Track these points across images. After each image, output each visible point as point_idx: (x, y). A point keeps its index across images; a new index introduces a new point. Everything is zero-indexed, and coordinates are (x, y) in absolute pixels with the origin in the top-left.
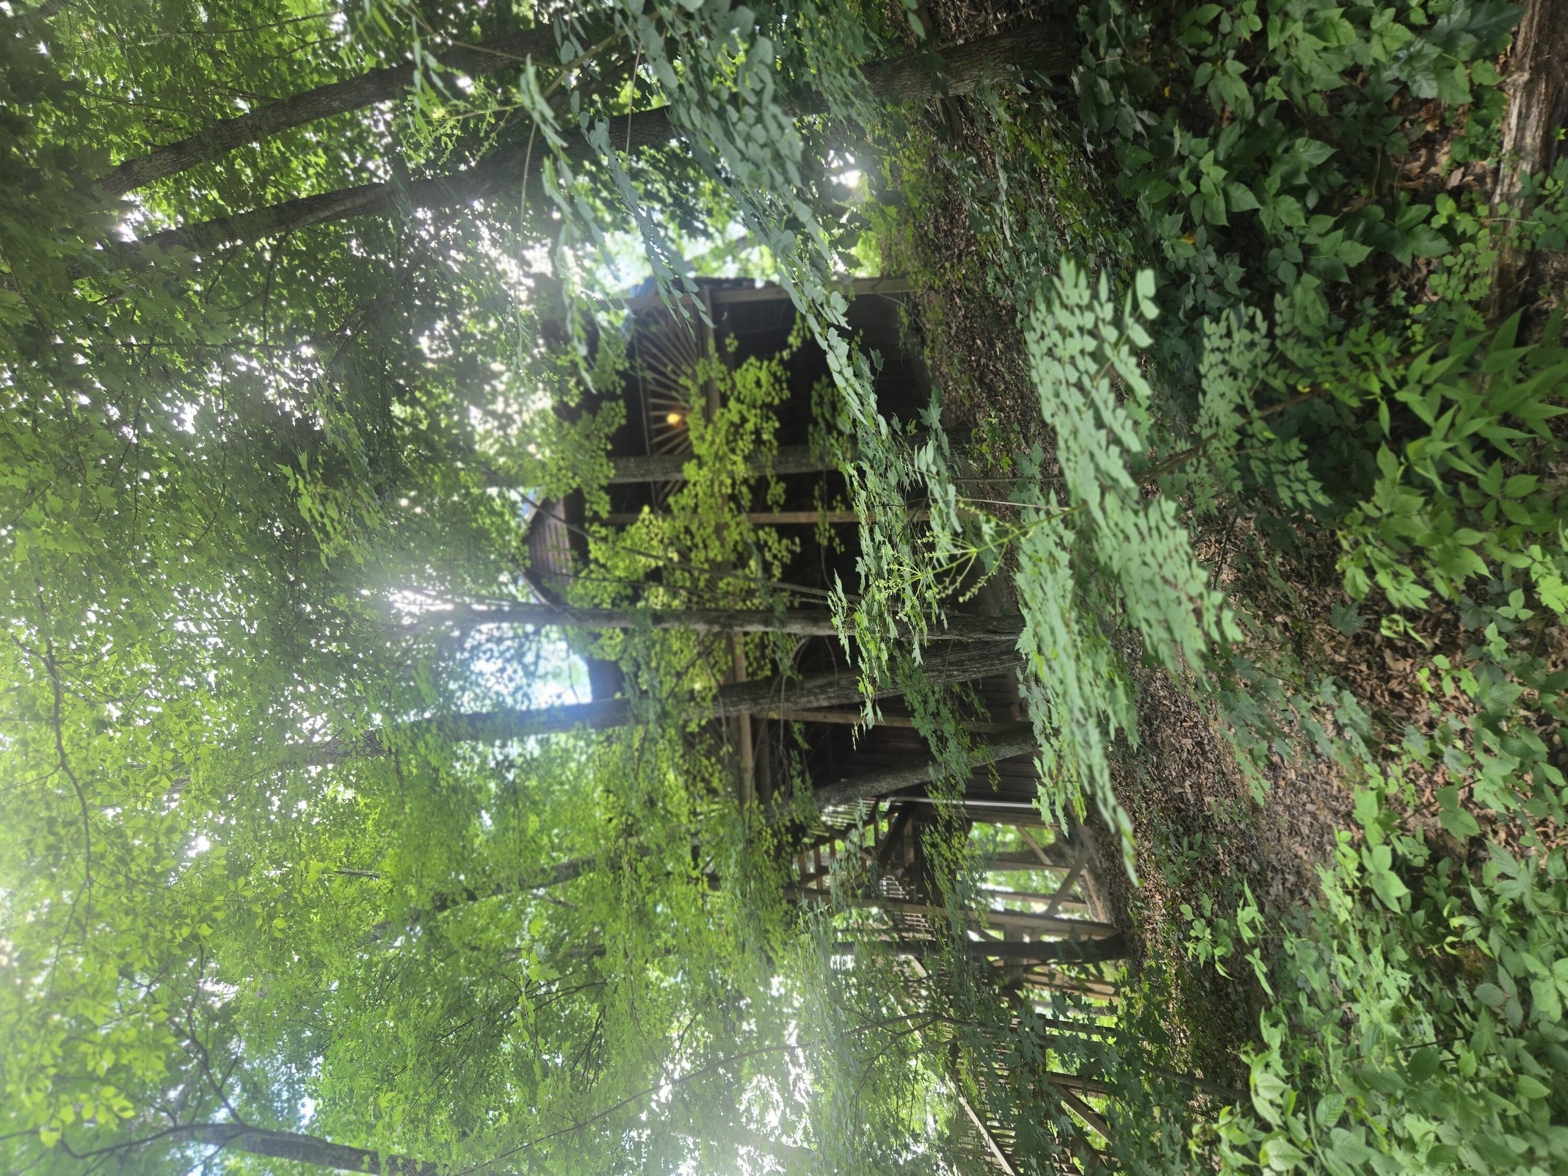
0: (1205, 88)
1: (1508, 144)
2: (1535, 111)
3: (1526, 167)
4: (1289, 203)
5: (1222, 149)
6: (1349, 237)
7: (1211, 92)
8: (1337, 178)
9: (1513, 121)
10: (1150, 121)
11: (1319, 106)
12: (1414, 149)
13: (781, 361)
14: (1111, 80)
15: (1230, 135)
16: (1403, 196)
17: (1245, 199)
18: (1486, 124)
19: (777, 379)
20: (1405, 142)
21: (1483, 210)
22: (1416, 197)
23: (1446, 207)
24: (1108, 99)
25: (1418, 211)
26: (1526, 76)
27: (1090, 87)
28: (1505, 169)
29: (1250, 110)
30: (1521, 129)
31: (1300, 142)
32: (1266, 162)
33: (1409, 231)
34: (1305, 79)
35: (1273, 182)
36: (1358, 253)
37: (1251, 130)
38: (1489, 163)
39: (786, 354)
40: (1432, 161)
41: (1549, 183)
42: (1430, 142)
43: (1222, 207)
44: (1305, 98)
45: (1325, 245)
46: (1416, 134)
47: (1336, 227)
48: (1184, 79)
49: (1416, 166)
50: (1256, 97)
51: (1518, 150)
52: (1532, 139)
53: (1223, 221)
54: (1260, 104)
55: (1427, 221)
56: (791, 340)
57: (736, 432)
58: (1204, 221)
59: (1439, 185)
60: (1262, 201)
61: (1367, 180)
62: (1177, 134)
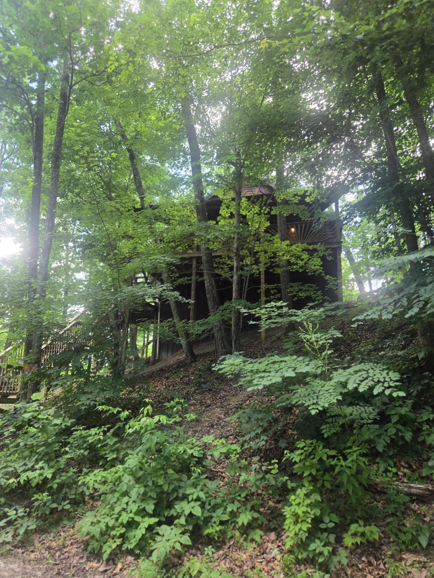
0: (424, 409)
1: (412, 485)
2: (421, 491)
3: (406, 489)
4: (394, 431)
5: (409, 414)
6: (385, 447)
7: (423, 411)
8: (400, 443)
9: (418, 486)
10: (414, 394)
11: (420, 439)
12: (407, 463)
13: (321, 273)
14: (428, 383)
15: (412, 415)
16: (395, 460)
17: (395, 419)
18: (417, 480)
19: (315, 271)
20: (410, 461)
21: (394, 479)
22: (395, 463)
23: (394, 470)
24: (422, 382)
25: (392, 463)
26: (430, 488)
27: (425, 377)
28: (405, 484)
29: (420, 420)
30: (416, 488)
31: (411, 433)
32: (404, 424)
33: (385, 461)
34: (429, 435)
35: (400, 427)
36: (380, 448)
37: (414, 421)
38: (406, 480)
39: (323, 275)
40: (404, 468)
41: (402, 495)
42: (410, 467)
43: (392, 413)
44: (423, 435)
45: (381, 440)
46: (412, 464)
47: (387, 443)
48: (426, 403)
49: (403, 464)
50: (422, 422)
51: (410, 487)
52: (413, 491)
53: (387, 413)
54: (421, 423)
55: (389, 466)
56: (328, 276)
57: (298, 258)
58: (387, 408)
59: (399, 470)
60: (394, 423)
61: (399, 451)
62: (411, 401)
